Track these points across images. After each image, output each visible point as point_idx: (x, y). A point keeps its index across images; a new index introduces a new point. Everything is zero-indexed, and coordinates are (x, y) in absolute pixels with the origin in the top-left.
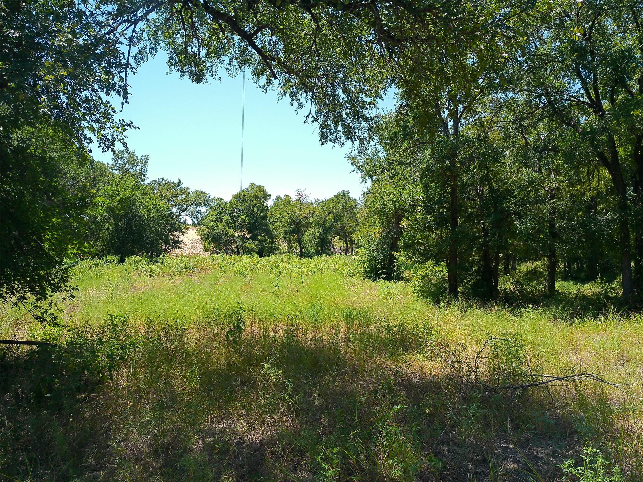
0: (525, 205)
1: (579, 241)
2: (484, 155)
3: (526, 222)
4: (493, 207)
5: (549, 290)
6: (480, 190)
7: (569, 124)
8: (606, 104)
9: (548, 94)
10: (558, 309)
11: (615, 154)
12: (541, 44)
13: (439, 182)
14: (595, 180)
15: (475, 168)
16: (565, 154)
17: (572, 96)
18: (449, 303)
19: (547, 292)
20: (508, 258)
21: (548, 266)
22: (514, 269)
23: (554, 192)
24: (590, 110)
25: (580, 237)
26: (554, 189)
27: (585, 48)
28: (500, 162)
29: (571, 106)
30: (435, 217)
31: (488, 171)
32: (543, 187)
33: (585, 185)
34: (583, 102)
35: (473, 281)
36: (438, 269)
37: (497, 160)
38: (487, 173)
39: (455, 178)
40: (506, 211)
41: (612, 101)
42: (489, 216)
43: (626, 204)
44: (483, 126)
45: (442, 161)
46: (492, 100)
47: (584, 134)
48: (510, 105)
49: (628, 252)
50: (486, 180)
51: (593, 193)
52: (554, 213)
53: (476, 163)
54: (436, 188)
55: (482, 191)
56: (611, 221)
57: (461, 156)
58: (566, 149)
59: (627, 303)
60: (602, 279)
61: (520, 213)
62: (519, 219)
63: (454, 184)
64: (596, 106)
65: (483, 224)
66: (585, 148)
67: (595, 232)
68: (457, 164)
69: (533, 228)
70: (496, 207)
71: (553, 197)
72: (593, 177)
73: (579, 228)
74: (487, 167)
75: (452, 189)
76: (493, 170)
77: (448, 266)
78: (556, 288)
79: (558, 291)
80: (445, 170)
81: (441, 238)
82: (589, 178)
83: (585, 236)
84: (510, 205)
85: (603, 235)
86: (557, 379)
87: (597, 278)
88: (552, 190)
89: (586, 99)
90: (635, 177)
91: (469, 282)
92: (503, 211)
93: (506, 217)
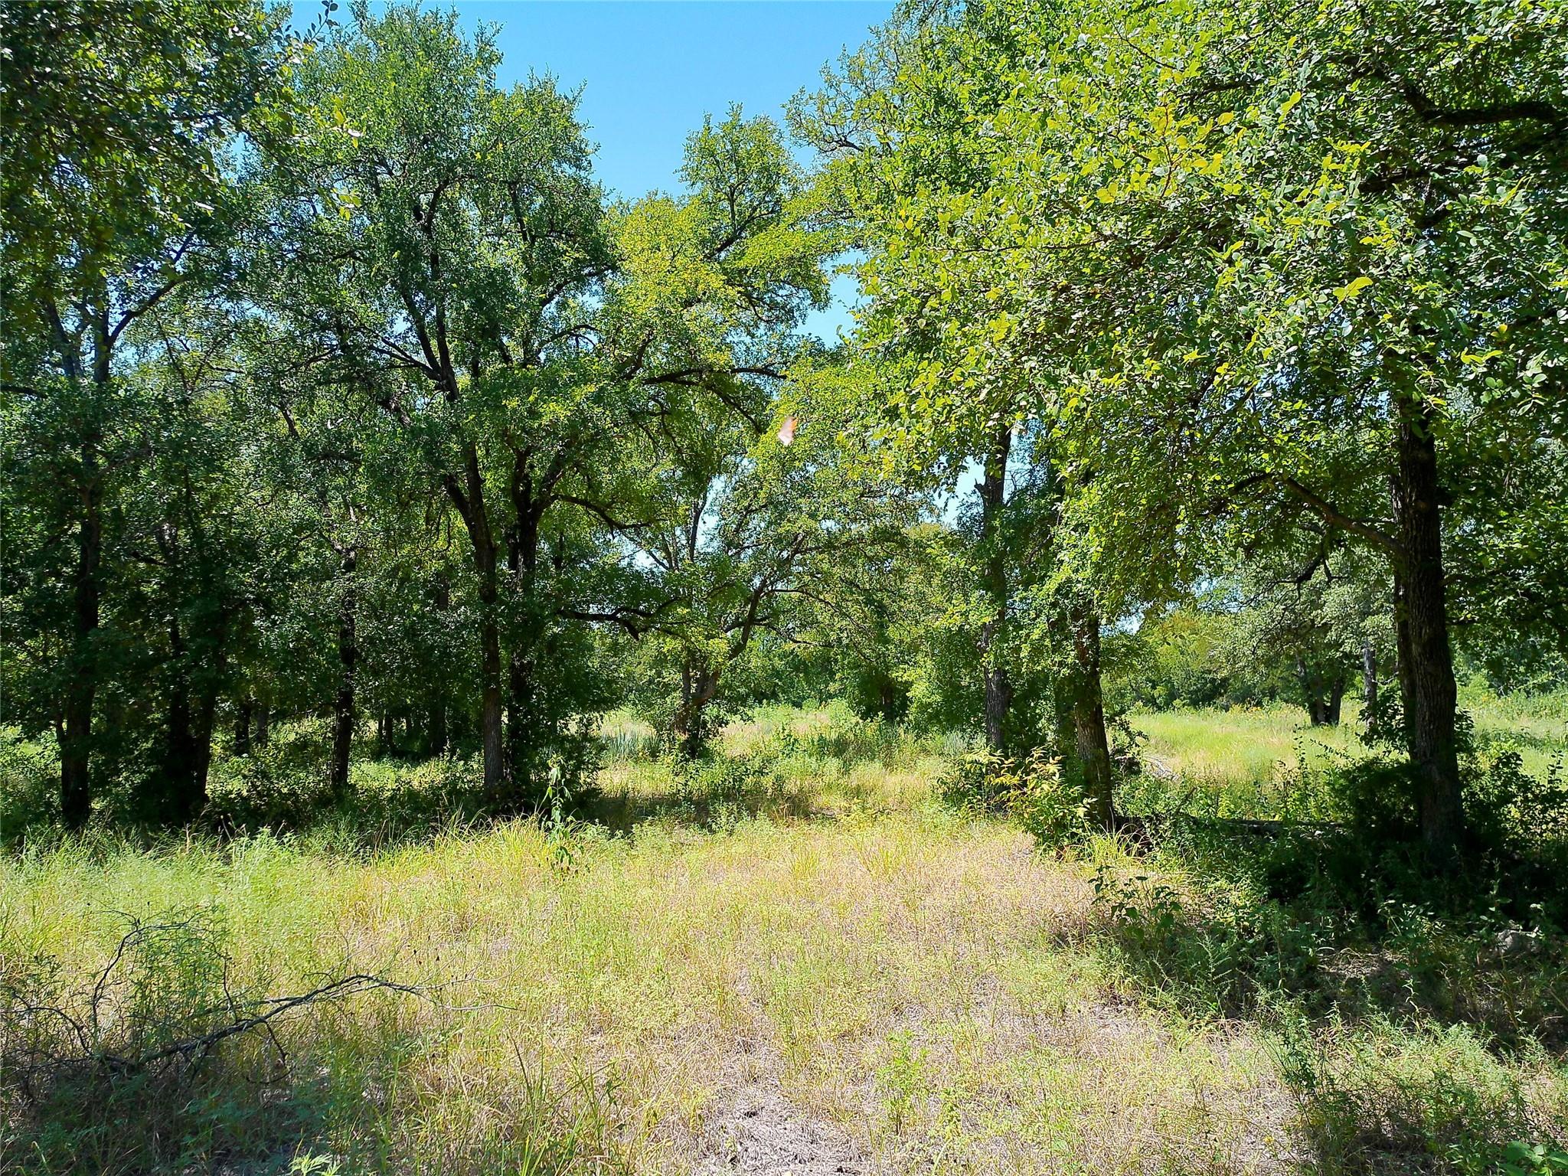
0: (283, 580)
1: (404, 669)
2: (176, 445)
3: (283, 622)
4: (200, 582)
5: (334, 787)
6: (170, 535)
7: (385, 404)
8: (463, 378)
9: (340, 329)
10: (337, 830)
11: (476, 482)
12: (326, 210)
13: (42, 503)
14: (443, 535)
15: (153, 475)
16: (372, 471)
17: (394, 345)
18: (52, 844)
19: (329, 792)
20: (246, 711)
21: (334, 728)
22: (262, 738)
23: (352, 554)
24: (432, 383)
25: (405, 659)
26: (354, 548)
27: (417, 244)
28: (220, 469)
29: (392, 366)
30: (27, 603)
31: (191, 488)
32: (328, 541)
33: (422, 545)
34: (417, 364)
35: (137, 779)
36: (29, 749)
37: (212, 463)
38: (188, 493)
39: (95, 495)
40: (235, 593)
41: (476, 372)
42: (187, 603)
43: (493, 592)
44: (182, 372)
45: (52, 445)
46: (206, 313)
47: (415, 433)
48: (251, 334)
49: (497, 691)
50: (183, 511)
51: (436, 565)
52: (352, 604)
53: (157, 462)
54: (35, 520)
55: (174, 538)
56: (464, 626)
57: (111, 441)
58: (374, 458)
59: (490, 799)
60: (453, 752)
61: (269, 599)
62: (267, 614)
63: (91, 511)
64: (442, 375)
65: (173, 624)
66: (414, 462)
67: (432, 648)
68: (101, 461)
69: (299, 637)
70: (207, 582)
71: (350, 566)
72: (437, 529)
73: (402, 639)
74: (187, 478)
75: (83, 525)
76: (202, 488)
77: (62, 738)
78: (351, 780)
79: (353, 786)
80: (63, 472)
81: (46, 660)
82: (428, 531)
83: (414, 656)
84: (244, 580)
85: (449, 655)
86: (295, 1002)
87: (443, 751)
88: (348, 551)
89: (421, 358)
90: (513, 536)
91: (127, 781)
92: (226, 594)
93: (236, 609)
